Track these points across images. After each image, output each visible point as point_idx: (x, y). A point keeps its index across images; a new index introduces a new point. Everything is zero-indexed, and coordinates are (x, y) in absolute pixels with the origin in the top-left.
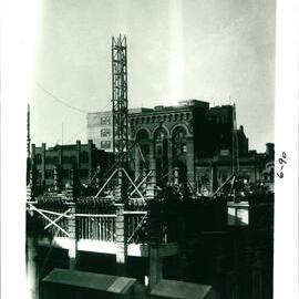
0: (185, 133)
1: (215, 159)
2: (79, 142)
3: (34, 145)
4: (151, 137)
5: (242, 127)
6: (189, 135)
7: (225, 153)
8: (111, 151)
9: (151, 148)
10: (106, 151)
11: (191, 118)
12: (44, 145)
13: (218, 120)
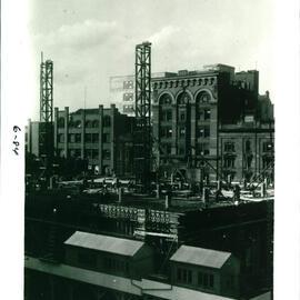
0: (209, 98)
1: (239, 125)
2: (101, 106)
3: (57, 109)
4: (174, 102)
5: (268, 93)
6: (213, 100)
7: (249, 119)
8: (134, 115)
9: (174, 113)
10: (129, 115)
11: (215, 82)
12: (67, 108)
13: (243, 85)
